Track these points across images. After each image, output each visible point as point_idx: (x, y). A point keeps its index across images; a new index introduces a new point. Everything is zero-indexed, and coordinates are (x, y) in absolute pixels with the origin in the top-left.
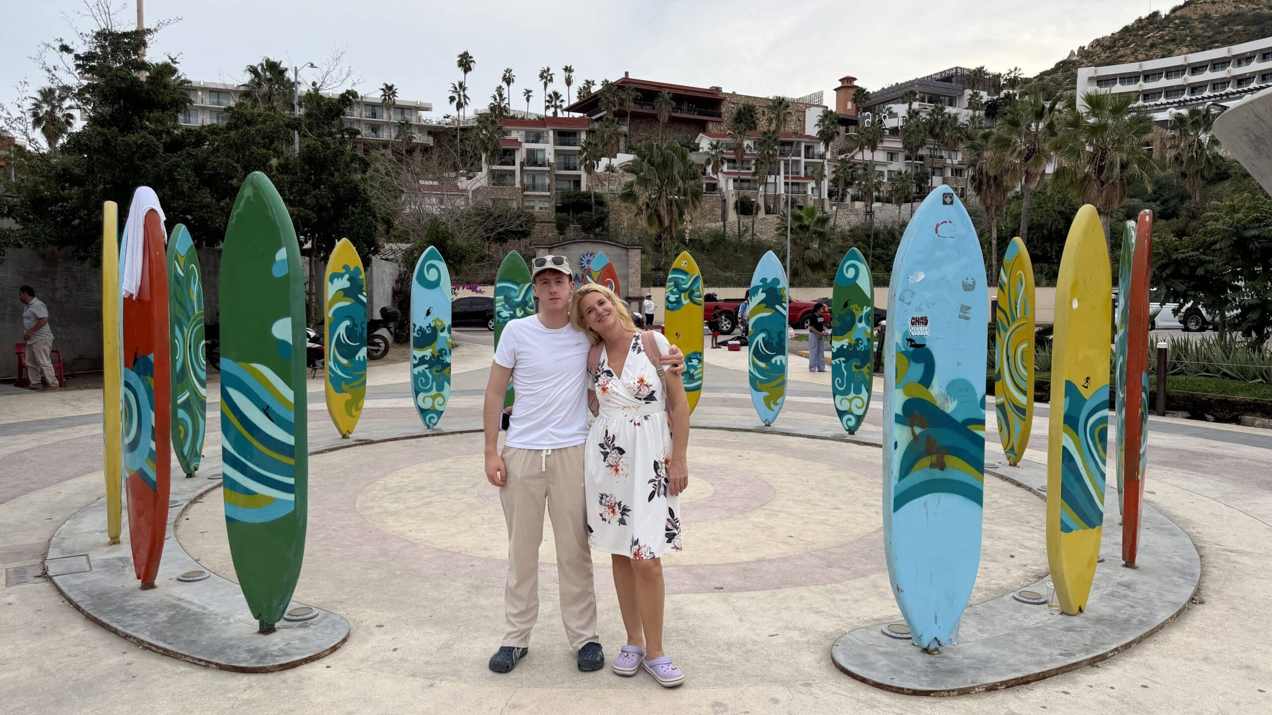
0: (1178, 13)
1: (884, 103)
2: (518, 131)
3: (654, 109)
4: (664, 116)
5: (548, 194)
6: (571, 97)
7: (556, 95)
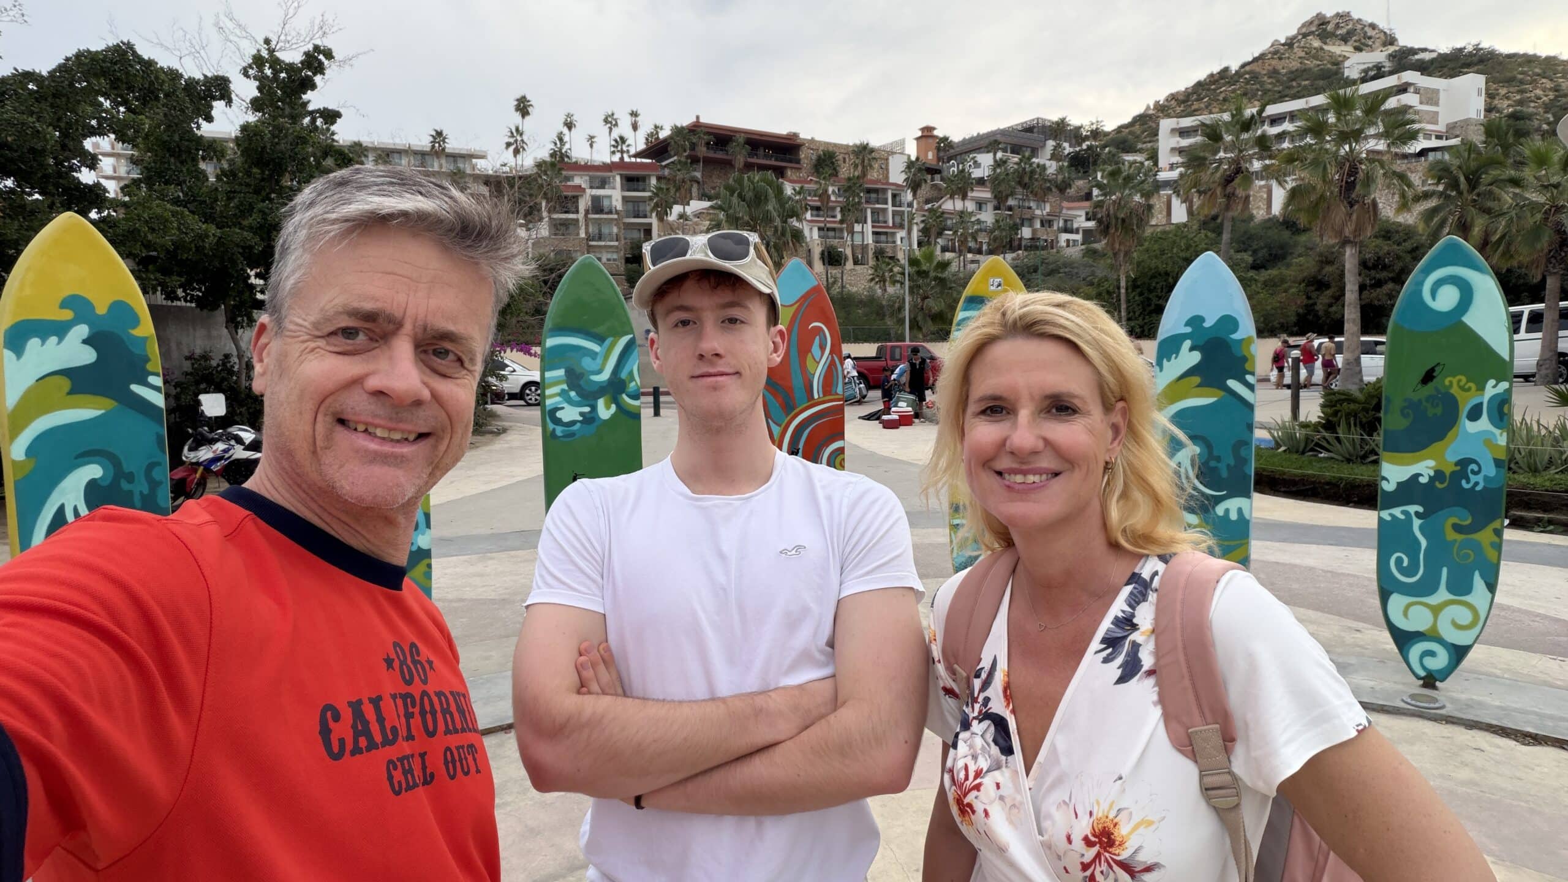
0: (1248, 68)
1: (966, 153)
2: (581, 176)
3: (727, 154)
4: (740, 160)
5: (616, 243)
6: (638, 142)
7: (623, 140)
